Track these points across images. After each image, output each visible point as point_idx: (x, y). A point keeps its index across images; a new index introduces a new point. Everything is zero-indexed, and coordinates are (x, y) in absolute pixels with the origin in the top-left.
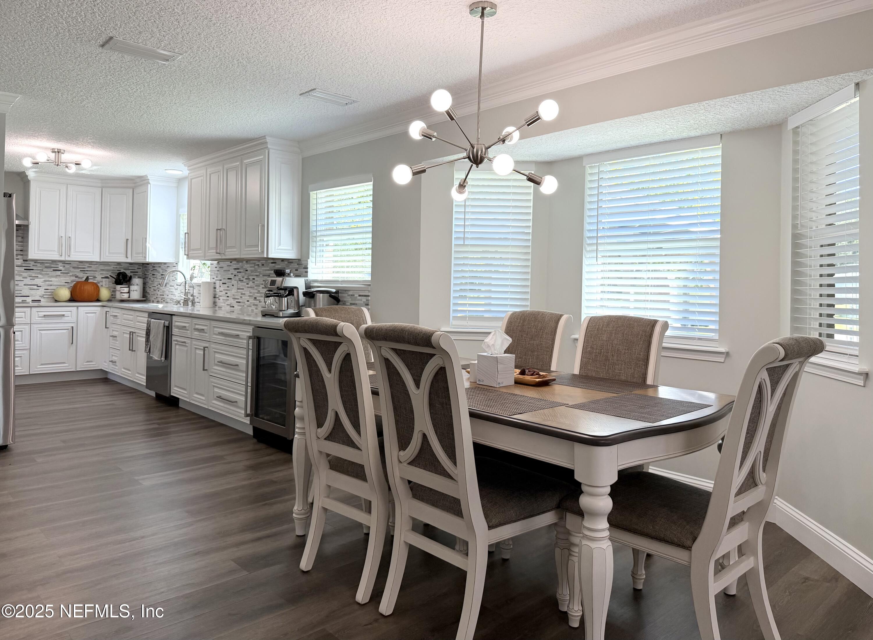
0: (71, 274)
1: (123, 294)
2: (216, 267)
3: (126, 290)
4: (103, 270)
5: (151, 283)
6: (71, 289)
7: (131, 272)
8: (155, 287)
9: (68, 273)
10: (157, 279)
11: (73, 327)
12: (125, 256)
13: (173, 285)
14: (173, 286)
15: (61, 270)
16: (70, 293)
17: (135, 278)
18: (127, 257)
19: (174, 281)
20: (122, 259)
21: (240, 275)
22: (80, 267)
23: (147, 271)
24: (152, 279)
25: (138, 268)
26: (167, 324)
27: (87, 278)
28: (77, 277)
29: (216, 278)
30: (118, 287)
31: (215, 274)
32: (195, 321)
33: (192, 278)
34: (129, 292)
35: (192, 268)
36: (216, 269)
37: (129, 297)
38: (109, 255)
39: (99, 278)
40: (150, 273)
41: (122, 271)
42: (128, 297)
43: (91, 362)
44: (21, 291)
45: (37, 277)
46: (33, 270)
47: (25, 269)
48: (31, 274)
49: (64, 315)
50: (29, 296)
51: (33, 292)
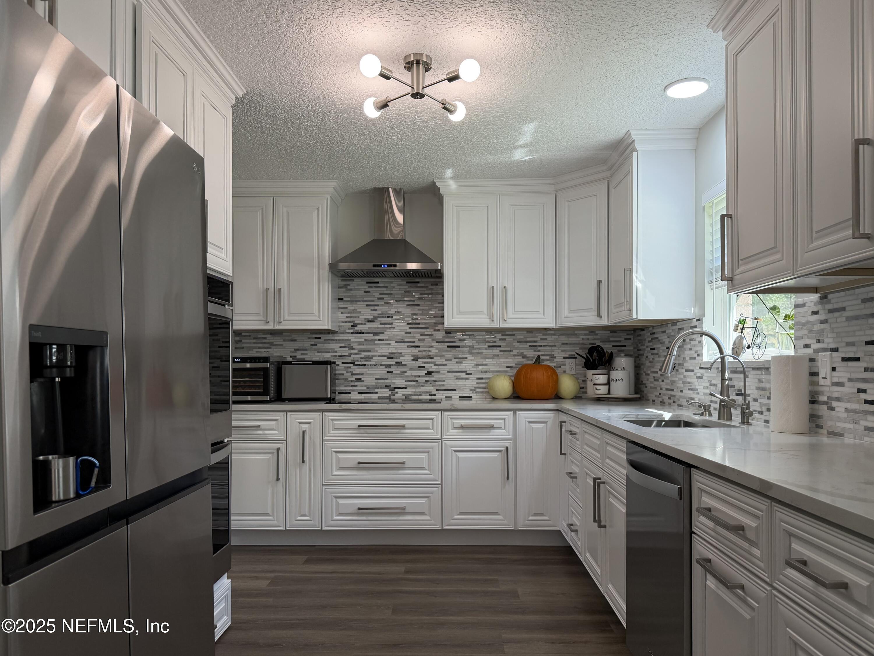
0: (515, 352)
1: (598, 387)
2: (815, 313)
3: (603, 379)
4: (567, 344)
5: (649, 364)
6: (513, 378)
7: (613, 346)
8: (657, 372)
9: (511, 351)
10: (659, 357)
11: (507, 448)
12: (596, 313)
13: (691, 368)
14: (693, 371)
15: (500, 346)
16: (511, 384)
17: (620, 356)
18: (599, 316)
19: (695, 358)
20: (591, 320)
22: (528, 339)
23: (641, 342)
24: (651, 357)
25: (626, 339)
27: (539, 358)
28: (524, 357)
29: (815, 346)
30: (590, 374)
31: (810, 332)
33: (737, 349)
34: (608, 384)
35: (736, 326)
36: (816, 317)
37: (609, 393)
38: (571, 315)
39: (559, 358)
40: (647, 347)
41: (598, 343)
42: (607, 392)
43: (542, 514)
44: (444, 381)
45: (466, 358)
46: (459, 347)
47: (448, 347)
48: (456, 353)
49: (492, 427)
50: (455, 390)
51: (460, 383)
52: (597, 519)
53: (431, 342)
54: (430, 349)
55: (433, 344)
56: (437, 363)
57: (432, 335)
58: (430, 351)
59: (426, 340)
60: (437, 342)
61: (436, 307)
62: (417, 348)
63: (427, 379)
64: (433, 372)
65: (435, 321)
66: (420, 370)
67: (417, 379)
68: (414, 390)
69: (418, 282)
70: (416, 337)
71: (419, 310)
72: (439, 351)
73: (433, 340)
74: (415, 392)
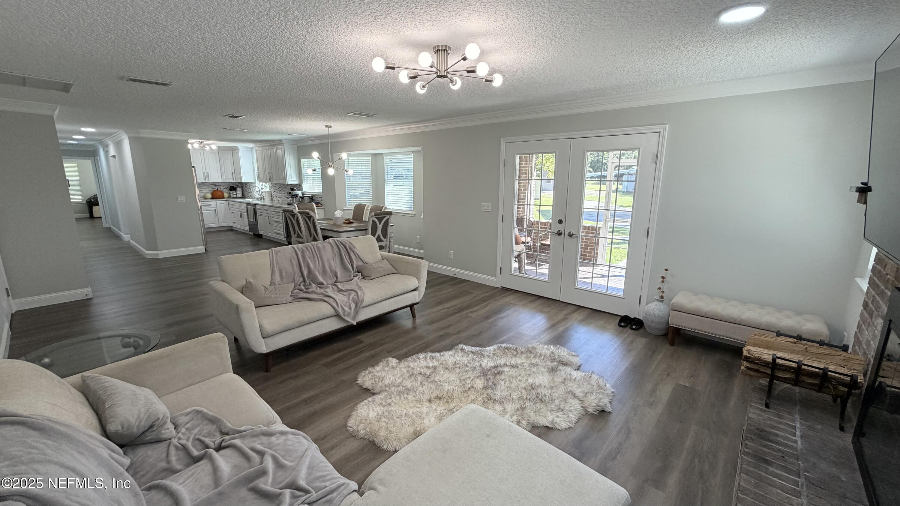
0: (210, 188)
1: (234, 195)
2: (271, 186)
3: (235, 193)
4: (224, 185)
5: (245, 191)
6: (211, 194)
7: (236, 186)
8: (247, 192)
10: (248, 189)
11: (215, 210)
14: (255, 192)
15: (207, 186)
17: (238, 188)
18: (234, 181)
19: (255, 190)
20: (232, 181)
21: (280, 189)
22: (214, 184)
23: (243, 186)
24: (246, 189)
25: (239, 184)
26: (254, 208)
27: (218, 189)
28: (213, 189)
29: (271, 190)
30: (231, 192)
31: (270, 188)
32: (264, 207)
33: (262, 189)
35: (261, 185)
38: (227, 180)
39: (222, 188)
40: (245, 187)
41: (232, 185)
42: (236, 196)
43: (225, 223)
49: (211, 205)
52: (241, 217)
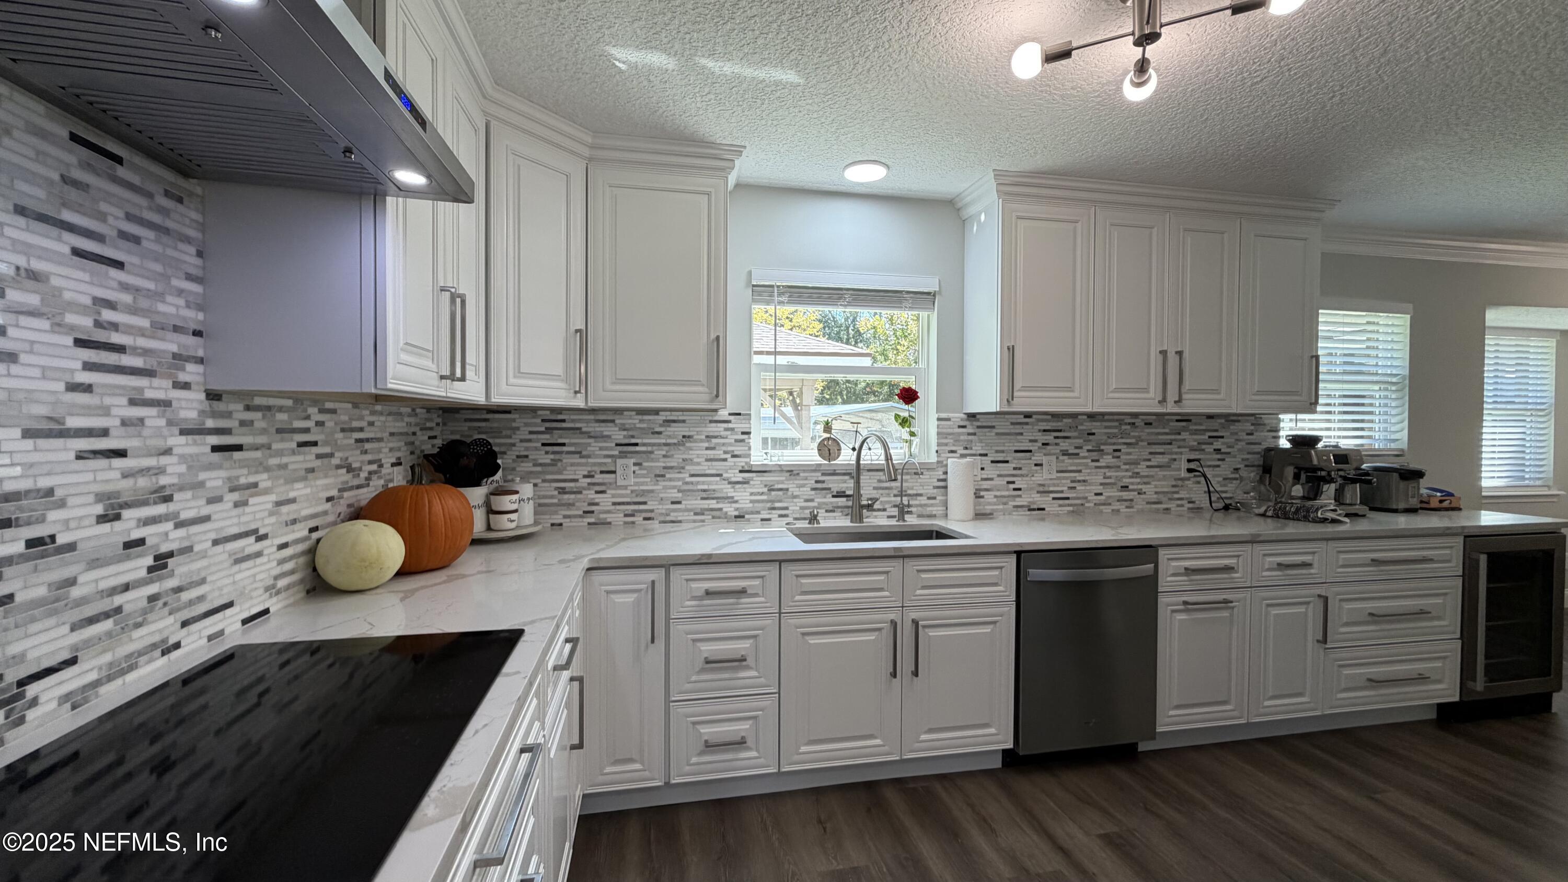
4: (393, 434)
21: (1066, 443)
44: (203, 581)
45: (255, 485)
46: (239, 448)
47: (216, 449)
48: (235, 473)
50: (230, 605)
51: (245, 572)
53: (165, 431)
54: (164, 460)
55: (171, 442)
56: (184, 516)
57: (167, 404)
58: (161, 471)
59: (148, 422)
60: (183, 432)
61: (180, 292)
62: (117, 462)
63: (153, 589)
64: (171, 555)
65: (174, 348)
66: (128, 558)
67: (118, 600)
68: (107, 658)
69: (119, 160)
70: (114, 411)
71: (125, 287)
72: (190, 468)
73: (170, 423)
74: (111, 665)
